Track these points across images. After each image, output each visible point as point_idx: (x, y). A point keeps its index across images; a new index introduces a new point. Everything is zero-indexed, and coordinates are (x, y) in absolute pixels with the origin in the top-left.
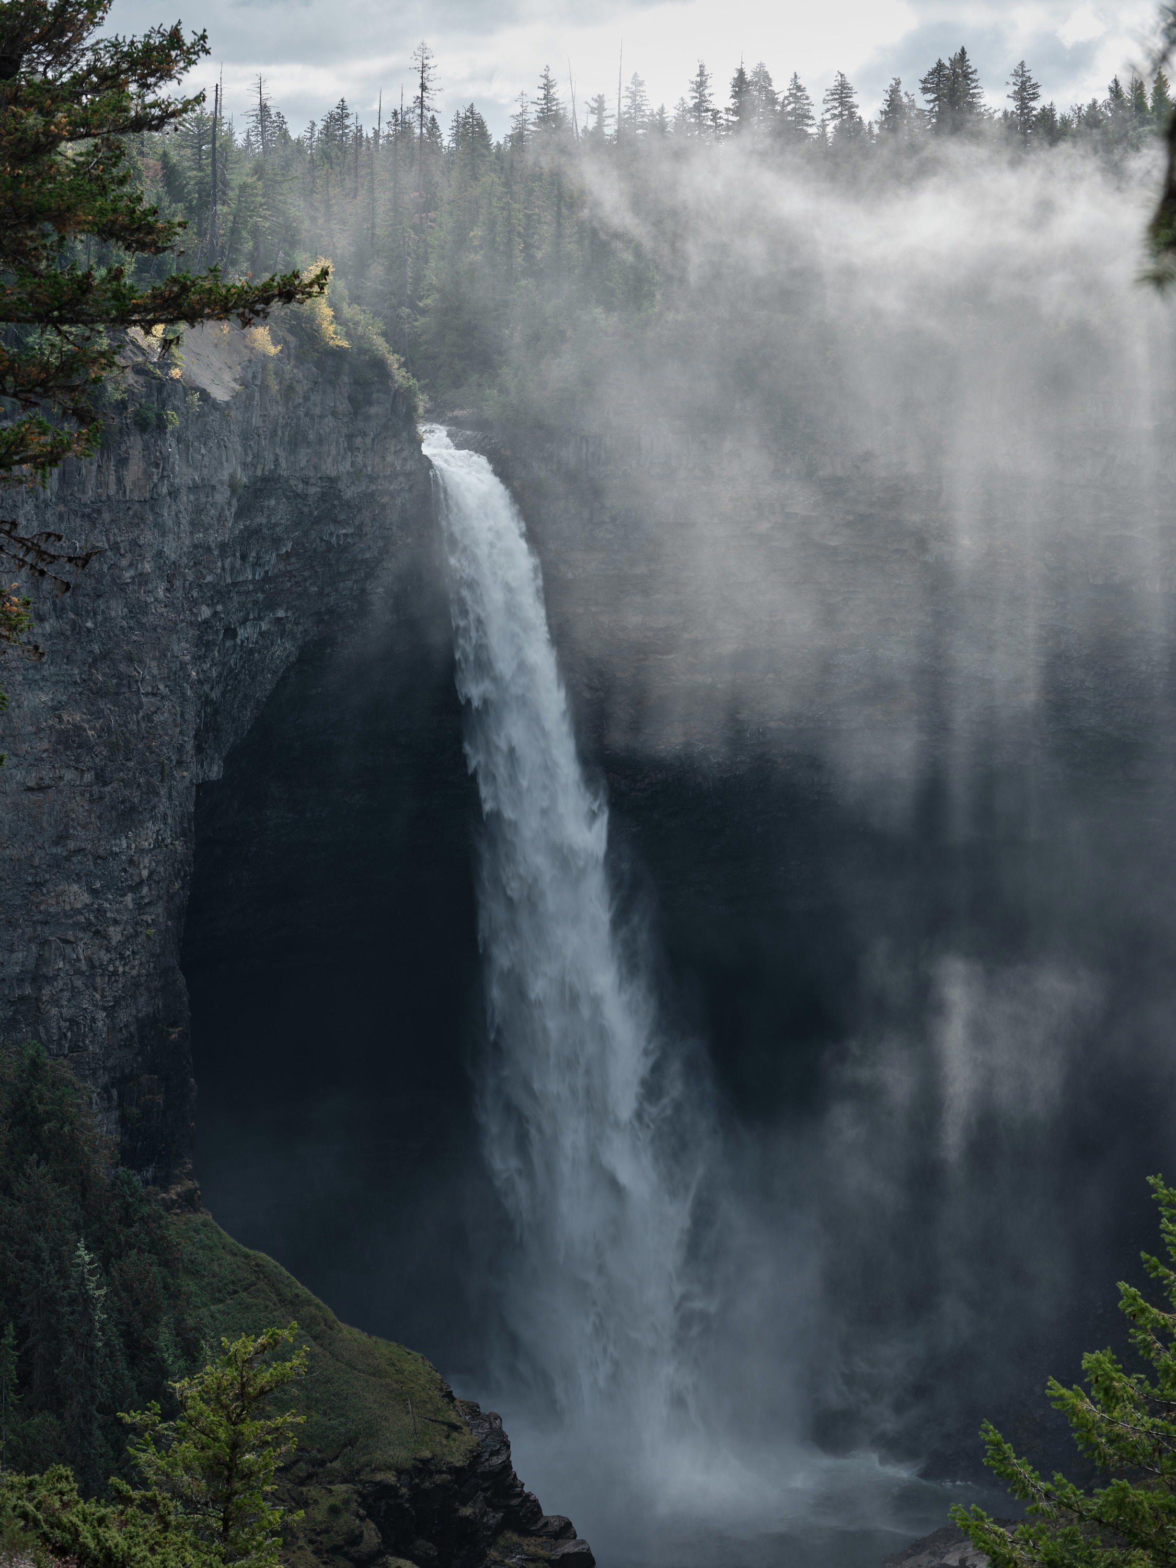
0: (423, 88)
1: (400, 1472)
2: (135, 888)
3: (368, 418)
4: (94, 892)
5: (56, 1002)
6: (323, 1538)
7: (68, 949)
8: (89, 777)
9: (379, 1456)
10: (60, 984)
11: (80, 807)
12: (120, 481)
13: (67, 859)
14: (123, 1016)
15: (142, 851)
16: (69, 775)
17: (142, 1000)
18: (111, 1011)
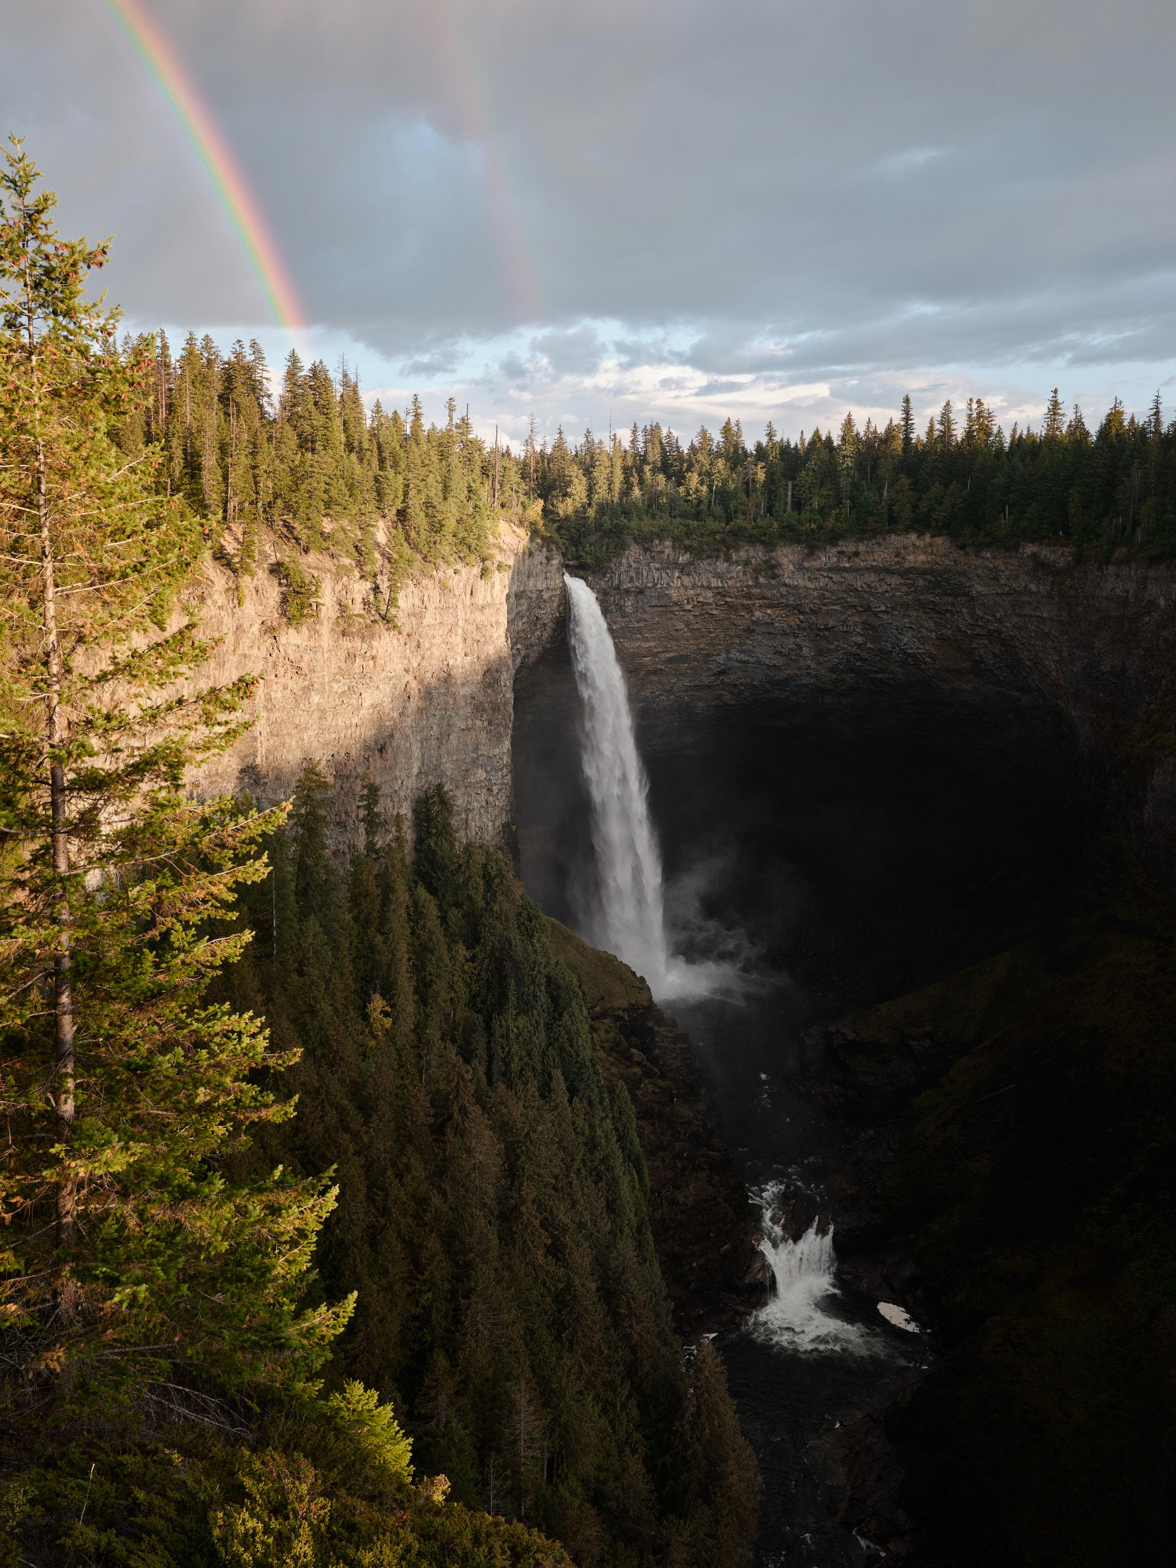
0: (532, 431)
1: (624, 1010)
2: (501, 770)
3: (552, 565)
4: (487, 772)
5: (474, 820)
6: (606, 1045)
7: (478, 797)
8: (486, 724)
9: (615, 1005)
10: (475, 812)
11: (483, 736)
12: (492, 595)
13: (477, 759)
14: (497, 823)
15: (503, 753)
16: (478, 723)
17: (504, 816)
18: (493, 821)
